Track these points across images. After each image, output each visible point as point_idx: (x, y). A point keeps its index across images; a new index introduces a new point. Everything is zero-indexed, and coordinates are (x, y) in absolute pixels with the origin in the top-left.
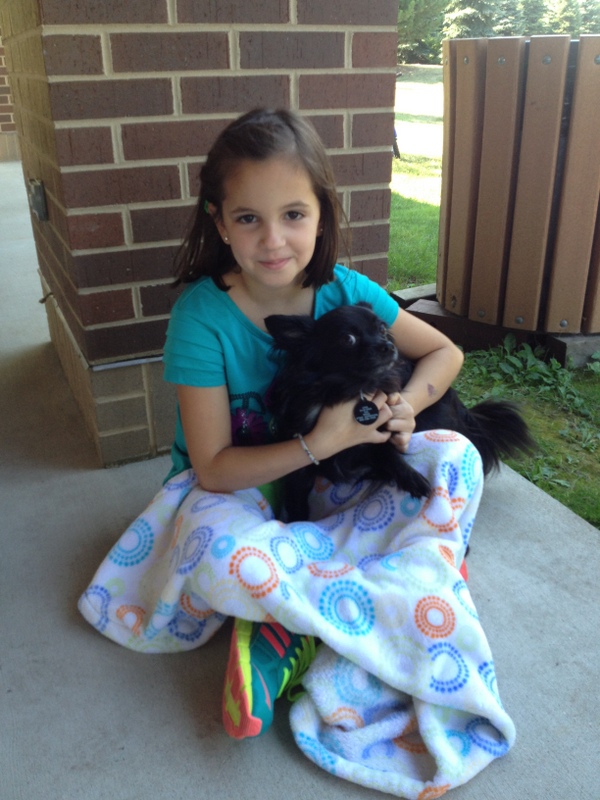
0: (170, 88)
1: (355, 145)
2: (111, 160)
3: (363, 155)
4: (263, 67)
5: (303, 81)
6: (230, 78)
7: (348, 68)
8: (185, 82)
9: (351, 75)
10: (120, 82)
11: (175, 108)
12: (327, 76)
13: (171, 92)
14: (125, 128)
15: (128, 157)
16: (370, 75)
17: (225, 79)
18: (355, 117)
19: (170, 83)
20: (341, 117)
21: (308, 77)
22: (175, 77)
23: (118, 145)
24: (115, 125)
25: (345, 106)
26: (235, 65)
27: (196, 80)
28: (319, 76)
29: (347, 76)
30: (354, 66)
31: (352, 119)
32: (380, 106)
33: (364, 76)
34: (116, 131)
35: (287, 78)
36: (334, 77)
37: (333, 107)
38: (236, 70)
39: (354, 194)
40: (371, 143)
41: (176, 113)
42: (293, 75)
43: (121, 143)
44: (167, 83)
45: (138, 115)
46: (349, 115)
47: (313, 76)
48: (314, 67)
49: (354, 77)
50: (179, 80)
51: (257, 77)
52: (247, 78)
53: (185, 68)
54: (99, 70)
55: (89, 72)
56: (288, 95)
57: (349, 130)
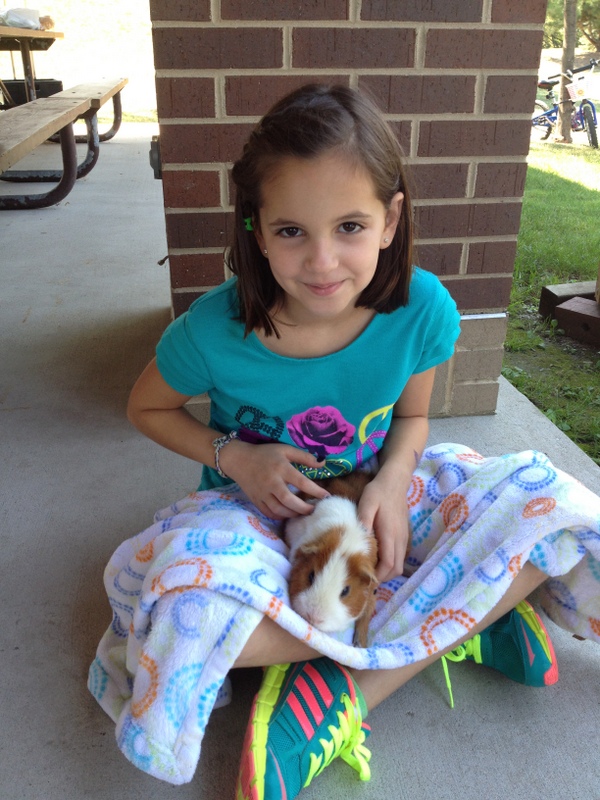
0: (282, 39)
1: (487, 110)
2: (212, 115)
3: (497, 122)
4: (386, 19)
5: (432, 35)
6: (347, 29)
7: (486, 23)
8: (297, 32)
9: (488, 31)
10: (228, 30)
11: (284, 61)
12: (460, 31)
13: (282, 43)
14: (228, 79)
15: (230, 113)
16: (510, 31)
17: (342, 30)
18: (490, 78)
19: (282, 33)
20: (473, 78)
21: (437, 32)
22: (287, 27)
23: (220, 99)
24: (219, 77)
25: (479, 66)
26: (355, 15)
27: (310, 31)
28: (450, 31)
29: (484, 31)
30: (492, 21)
31: (486, 81)
32: (521, 67)
33: (505, 32)
34: (219, 84)
35: (414, 32)
36: (468, 32)
37: (464, 67)
38: (355, 21)
39: (481, 166)
40: (506, 110)
41: (285, 67)
42: (421, 28)
43: (224, 97)
44: (278, 32)
45: (243, 67)
46: (482, 76)
47: (443, 30)
49: (492, 32)
50: (291, 31)
51: (378, 30)
52: (367, 30)
53: (299, 18)
54: (206, 17)
55: (196, 20)
56: (413, 51)
57: (481, 95)
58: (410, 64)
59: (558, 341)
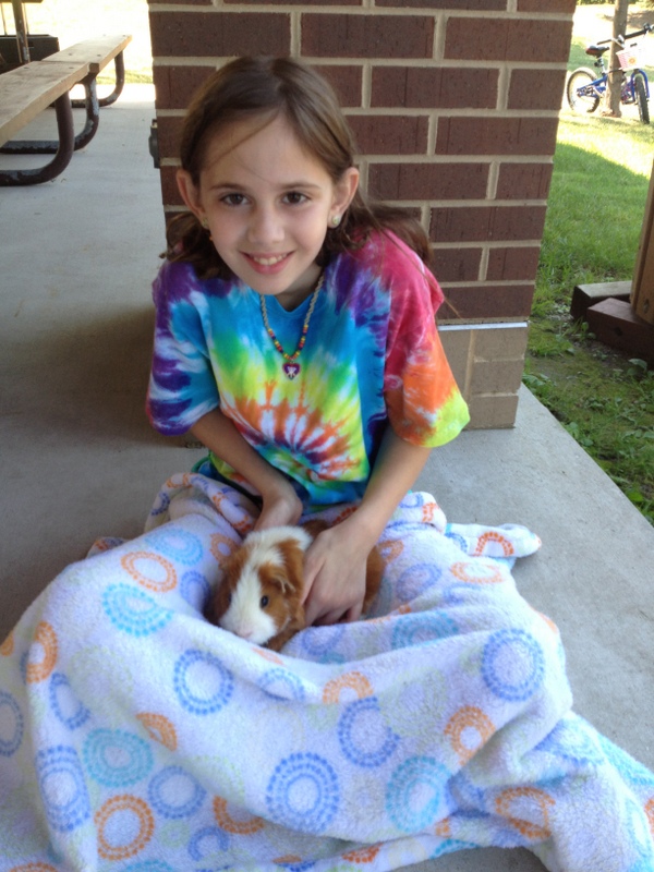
0: (289, 25)
1: (511, 106)
3: (520, 119)
4: (403, 5)
5: (452, 25)
6: (361, 16)
7: (511, 11)
8: (306, 18)
9: (513, 21)
10: (231, 15)
12: (483, 20)
13: (289, 30)
16: (537, 21)
17: (356, 17)
18: (515, 72)
19: (289, 19)
20: (496, 72)
21: (458, 20)
22: (295, 12)
25: (503, 58)
26: (369, 1)
27: (320, 16)
28: (472, 20)
29: (509, 21)
30: (518, 9)
31: (510, 76)
32: (547, 60)
33: (531, 22)
35: (432, 20)
36: (492, 21)
37: (487, 58)
38: (369, 7)
39: (503, 167)
40: (531, 106)
42: (441, 16)
44: (285, 18)
46: (506, 70)
47: (464, 20)
48: (468, 8)
49: (518, 22)
50: (299, 16)
51: (394, 17)
52: (382, 18)
53: (307, 3)
55: (196, 3)
56: (432, 40)
57: (504, 89)
58: (427, 54)
59: (589, 346)
